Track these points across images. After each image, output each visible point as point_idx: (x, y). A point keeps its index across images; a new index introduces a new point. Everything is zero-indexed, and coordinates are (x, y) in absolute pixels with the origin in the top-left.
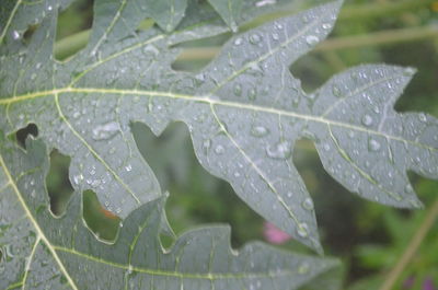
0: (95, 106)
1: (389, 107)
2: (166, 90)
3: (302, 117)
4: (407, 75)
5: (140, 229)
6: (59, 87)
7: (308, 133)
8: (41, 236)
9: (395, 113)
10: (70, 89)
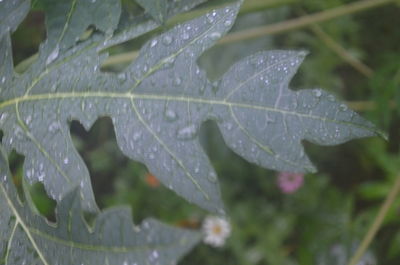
0: (43, 110)
1: (284, 86)
2: (96, 90)
3: (207, 102)
4: (301, 56)
5: (71, 213)
6: (19, 96)
7: (213, 115)
8: (19, 220)
9: (290, 91)
10: (26, 97)
